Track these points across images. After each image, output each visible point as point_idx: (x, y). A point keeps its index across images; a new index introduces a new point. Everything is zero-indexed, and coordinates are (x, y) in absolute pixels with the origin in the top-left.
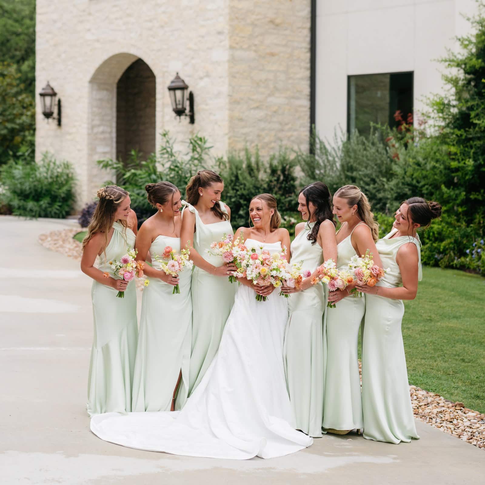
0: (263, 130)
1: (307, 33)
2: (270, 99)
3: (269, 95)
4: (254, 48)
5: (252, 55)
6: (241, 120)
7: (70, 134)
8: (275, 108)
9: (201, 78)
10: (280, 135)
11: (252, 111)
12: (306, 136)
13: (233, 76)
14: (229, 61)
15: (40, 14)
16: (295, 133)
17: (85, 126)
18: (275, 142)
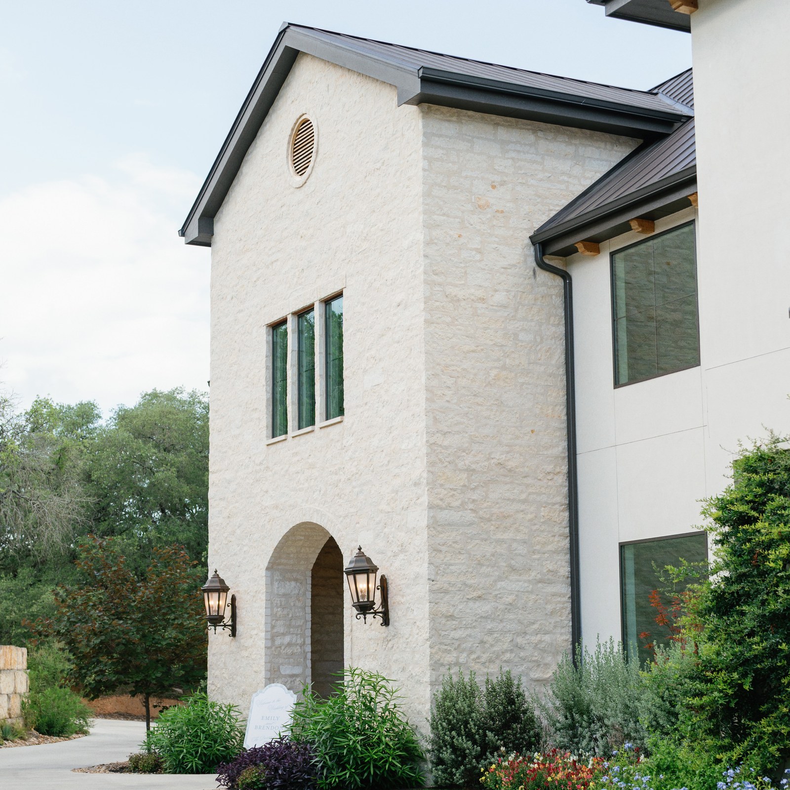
0: (490, 632)
1: (561, 480)
2: (500, 584)
3: (500, 579)
4: (471, 506)
5: (469, 516)
6: (451, 617)
7: (246, 648)
8: (510, 599)
9: (395, 555)
10: (520, 640)
11: (471, 604)
12: (566, 640)
13: (435, 550)
14: (428, 527)
15: (213, 473)
16: (547, 638)
17: (263, 635)
18: (511, 651)
